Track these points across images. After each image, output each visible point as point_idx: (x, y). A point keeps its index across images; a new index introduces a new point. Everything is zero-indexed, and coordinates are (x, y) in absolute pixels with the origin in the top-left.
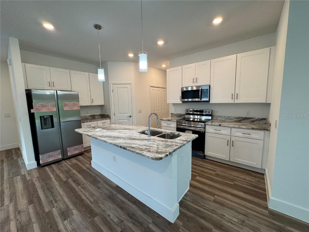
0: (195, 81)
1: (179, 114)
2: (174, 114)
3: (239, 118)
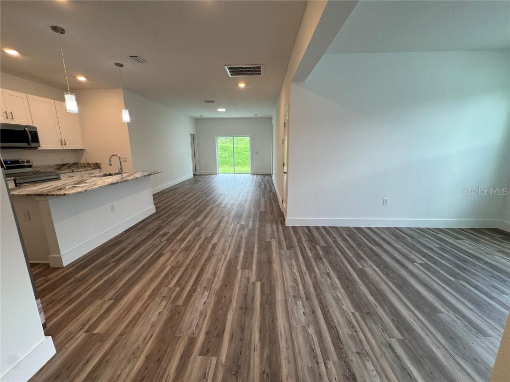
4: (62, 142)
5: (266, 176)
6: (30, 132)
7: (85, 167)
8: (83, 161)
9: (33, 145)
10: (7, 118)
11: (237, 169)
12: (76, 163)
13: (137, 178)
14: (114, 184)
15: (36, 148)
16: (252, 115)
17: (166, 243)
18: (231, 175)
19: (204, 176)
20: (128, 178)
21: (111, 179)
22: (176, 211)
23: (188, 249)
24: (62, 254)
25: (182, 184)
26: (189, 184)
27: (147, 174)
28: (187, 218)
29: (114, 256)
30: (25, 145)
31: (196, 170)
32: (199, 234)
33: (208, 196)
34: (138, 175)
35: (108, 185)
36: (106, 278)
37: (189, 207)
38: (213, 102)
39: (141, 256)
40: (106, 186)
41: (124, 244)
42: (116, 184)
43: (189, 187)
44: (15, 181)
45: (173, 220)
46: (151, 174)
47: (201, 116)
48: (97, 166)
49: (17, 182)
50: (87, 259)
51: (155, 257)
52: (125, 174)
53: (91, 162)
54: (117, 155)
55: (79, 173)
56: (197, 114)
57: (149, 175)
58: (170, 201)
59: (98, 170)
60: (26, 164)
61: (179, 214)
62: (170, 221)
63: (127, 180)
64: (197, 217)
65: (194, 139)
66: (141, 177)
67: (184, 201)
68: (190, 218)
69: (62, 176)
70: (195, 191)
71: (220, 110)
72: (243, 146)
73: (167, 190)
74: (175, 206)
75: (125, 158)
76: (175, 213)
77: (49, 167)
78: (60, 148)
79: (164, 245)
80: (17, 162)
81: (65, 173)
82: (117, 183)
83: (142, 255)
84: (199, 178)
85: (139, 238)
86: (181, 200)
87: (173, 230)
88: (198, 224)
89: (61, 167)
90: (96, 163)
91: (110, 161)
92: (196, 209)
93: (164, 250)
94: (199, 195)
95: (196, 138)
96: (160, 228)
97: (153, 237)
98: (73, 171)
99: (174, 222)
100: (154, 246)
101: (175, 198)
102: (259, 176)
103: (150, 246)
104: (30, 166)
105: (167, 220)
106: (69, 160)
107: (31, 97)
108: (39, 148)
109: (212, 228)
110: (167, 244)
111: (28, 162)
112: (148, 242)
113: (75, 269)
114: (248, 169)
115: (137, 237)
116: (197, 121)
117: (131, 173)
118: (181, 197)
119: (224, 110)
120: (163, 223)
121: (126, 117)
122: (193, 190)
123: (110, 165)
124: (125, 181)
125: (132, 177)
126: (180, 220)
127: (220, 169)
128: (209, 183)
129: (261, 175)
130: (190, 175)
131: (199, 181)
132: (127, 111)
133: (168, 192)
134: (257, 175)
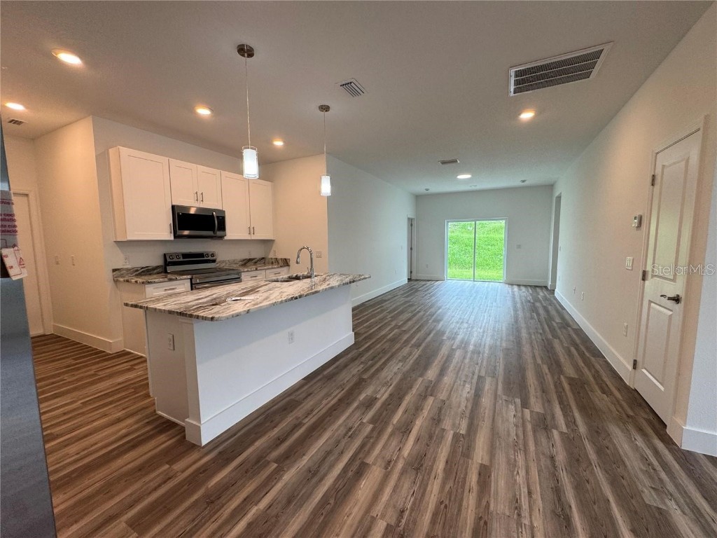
0: (200, 198)
1: (143, 268)
2: (128, 270)
3: (244, 260)
4: (251, 230)
5: (538, 290)
6: (218, 217)
7: (272, 263)
8: (271, 256)
9: (219, 233)
10: (197, 200)
11: (480, 273)
12: (263, 258)
13: (332, 288)
14: (296, 298)
15: (221, 237)
16: (515, 182)
17: (372, 430)
18: (469, 282)
19: (424, 283)
20: (320, 288)
21: (295, 286)
22: (387, 345)
23: (419, 465)
24: (202, 422)
25: (393, 294)
26: (402, 294)
27: (347, 280)
28: (407, 367)
29: (280, 440)
30: (210, 233)
31: (411, 272)
32: (437, 420)
33: (438, 321)
34: (334, 282)
35: (286, 301)
36: (253, 512)
37: (407, 341)
38: (455, 161)
39: (325, 458)
40: (282, 302)
41: (299, 412)
42: (299, 299)
43: (403, 300)
44: (191, 279)
45: (381, 368)
46: (354, 282)
47: (427, 190)
48: (286, 263)
49: (193, 282)
50: (239, 434)
51: (350, 474)
52: (316, 278)
53: (279, 257)
54: (308, 248)
55: (263, 272)
56: (421, 186)
57: (350, 282)
58: (376, 323)
59: (285, 269)
60: (210, 258)
61: (392, 356)
62: (378, 371)
63: (316, 292)
64: (426, 368)
65: (412, 225)
66: (339, 286)
67: (399, 327)
68: (413, 369)
69: (243, 276)
70: (413, 308)
71: (461, 177)
72: (485, 236)
73: (372, 303)
74: (385, 336)
75: (320, 252)
76: (384, 351)
77: (234, 262)
78: (247, 237)
79: (368, 437)
80: (201, 255)
81: (248, 271)
82: (300, 296)
83: (328, 453)
84: (417, 285)
85: (324, 402)
86: (393, 324)
87: (383, 395)
88: (430, 390)
89: (247, 262)
90: (285, 259)
91: (298, 257)
92: (421, 348)
93: (369, 452)
94: (422, 318)
95: (415, 223)
96: (360, 384)
97: (349, 404)
98: (256, 269)
99: (384, 374)
100: (350, 434)
101: (382, 319)
102: (523, 289)
103: (342, 431)
104: (214, 261)
105: (372, 366)
106: (256, 253)
107: (225, 173)
108: (226, 238)
109: (463, 407)
110: (375, 434)
111: (213, 255)
112: (338, 418)
113: (214, 460)
114: (499, 273)
115: (323, 399)
116: (418, 198)
117: (324, 276)
118: (394, 318)
119: (467, 176)
120: (366, 370)
121: (326, 187)
122: (410, 306)
123: (297, 263)
124: (313, 293)
125: (324, 286)
126: (395, 369)
127: (450, 272)
128: (433, 295)
129: (525, 286)
130: (403, 280)
131: (417, 290)
132: (329, 177)
133: (372, 306)
134: (519, 285)
